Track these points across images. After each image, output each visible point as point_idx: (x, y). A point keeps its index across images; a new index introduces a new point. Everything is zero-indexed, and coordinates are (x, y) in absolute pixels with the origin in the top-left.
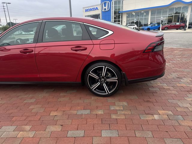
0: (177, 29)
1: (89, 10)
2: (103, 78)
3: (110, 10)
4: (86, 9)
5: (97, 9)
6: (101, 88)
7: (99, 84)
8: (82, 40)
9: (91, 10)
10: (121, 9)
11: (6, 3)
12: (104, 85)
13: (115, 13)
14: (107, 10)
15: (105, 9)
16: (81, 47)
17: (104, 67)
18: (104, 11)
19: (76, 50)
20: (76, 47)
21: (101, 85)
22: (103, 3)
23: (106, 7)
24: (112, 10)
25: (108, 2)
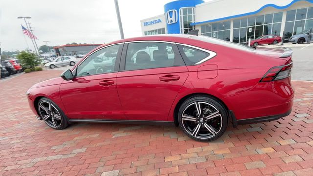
0: (269, 44)
1: (149, 24)
2: (201, 117)
3: (178, 23)
4: (145, 22)
5: (160, 21)
6: (203, 131)
7: (199, 126)
8: (175, 66)
9: (152, 23)
10: (193, 20)
11: (24, 17)
12: (206, 125)
13: (185, 26)
14: (174, 22)
15: (171, 21)
16: (172, 76)
17: (195, 103)
18: (170, 23)
19: (166, 81)
20: (166, 76)
21: (203, 127)
22: (168, 12)
23: (173, 18)
24: (180, 23)
25: (175, 11)
